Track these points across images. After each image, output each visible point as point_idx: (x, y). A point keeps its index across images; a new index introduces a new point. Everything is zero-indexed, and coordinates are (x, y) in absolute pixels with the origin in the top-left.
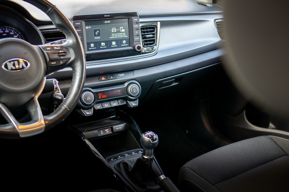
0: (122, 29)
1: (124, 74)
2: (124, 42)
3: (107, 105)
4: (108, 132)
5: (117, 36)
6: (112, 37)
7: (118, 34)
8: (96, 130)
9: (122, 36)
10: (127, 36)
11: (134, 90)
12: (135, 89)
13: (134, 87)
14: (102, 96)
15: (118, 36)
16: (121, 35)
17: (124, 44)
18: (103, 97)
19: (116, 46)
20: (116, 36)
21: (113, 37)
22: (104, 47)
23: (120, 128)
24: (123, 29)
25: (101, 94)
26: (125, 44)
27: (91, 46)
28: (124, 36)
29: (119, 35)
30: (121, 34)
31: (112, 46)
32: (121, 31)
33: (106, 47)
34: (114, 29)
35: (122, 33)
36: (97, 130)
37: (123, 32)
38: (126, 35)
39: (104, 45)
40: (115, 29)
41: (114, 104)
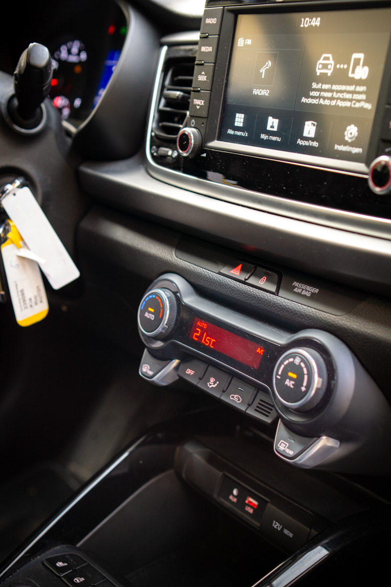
0: (357, 62)
1: (317, 291)
2: (352, 131)
3: (214, 386)
4: (251, 511)
5: (328, 98)
6: (308, 97)
7: (335, 87)
9: (351, 100)
10: (368, 106)
13: (297, 361)
14: (202, 335)
15: (331, 99)
16: (349, 96)
17: (346, 143)
18: (205, 340)
19: (315, 144)
20: (324, 98)
21: (313, 97)
22: (274, 138)
23: (286, 532)
24: (363, 66)
25: (205, 326)
26: (352, 144)
27: (236, 124)
28: (358, 105)
29: (337, 92)
30: (349, 92)
31: (300, 142)
32: (353, 72)
33: (279, 139)
34: (327, 59)
35: (352, 88)
36: (225, 476)
37: (360, 82)
38: (366, 101)
39: (275, 129)
40: (331, 61)
41: (235, 396)
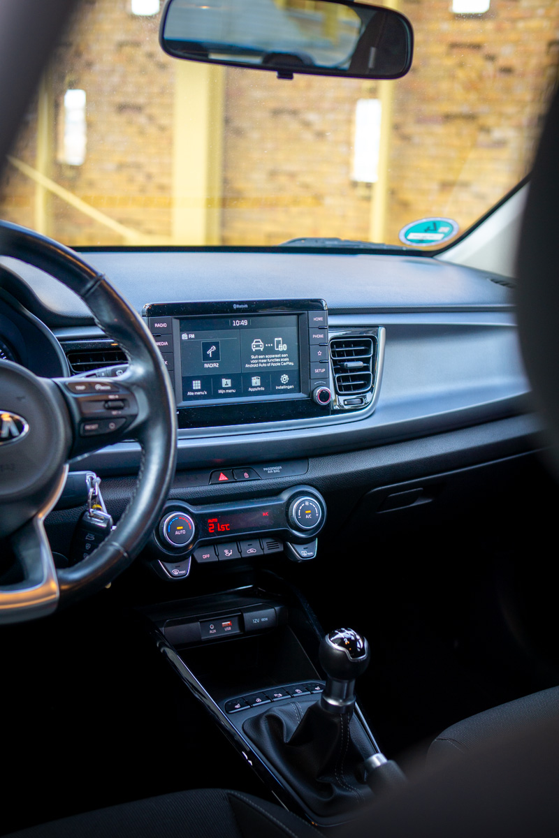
0: (278, 343)
1: (281, 467)
2: (285, 378)
3: (231, 553)
4: (230, 628)
5: (265, 363)
6: (250, 363)
7: (267, 356)
8: (197, 621)
9: (280, 362)
10: (292, 364)
11: (308, 514)
12: (310, 512)
13: (307, 503)
14: (216, 526)
15: (267, 363)
16: (277, 360)
17: (283, 385)
18: (220, 528)
19: (263, 389)
20: (262, 363)
21: (253, 364)
22: (230, 391)
23: (263, 620)
24: (283, 344)
25: (216, 520)
26: (287, 384)
27: (194, 388)
28: (285, 364)
29: (270, 359)
30: (277, 358)
31: (250, 389)
32: (277, 347)
33: (234, 391)
34: (259, 342)
35: (279, 356)
37: (283, 352)
38: (290, 361)
39: (230, 385)
40: (261, 343)
41: (250, 550)
